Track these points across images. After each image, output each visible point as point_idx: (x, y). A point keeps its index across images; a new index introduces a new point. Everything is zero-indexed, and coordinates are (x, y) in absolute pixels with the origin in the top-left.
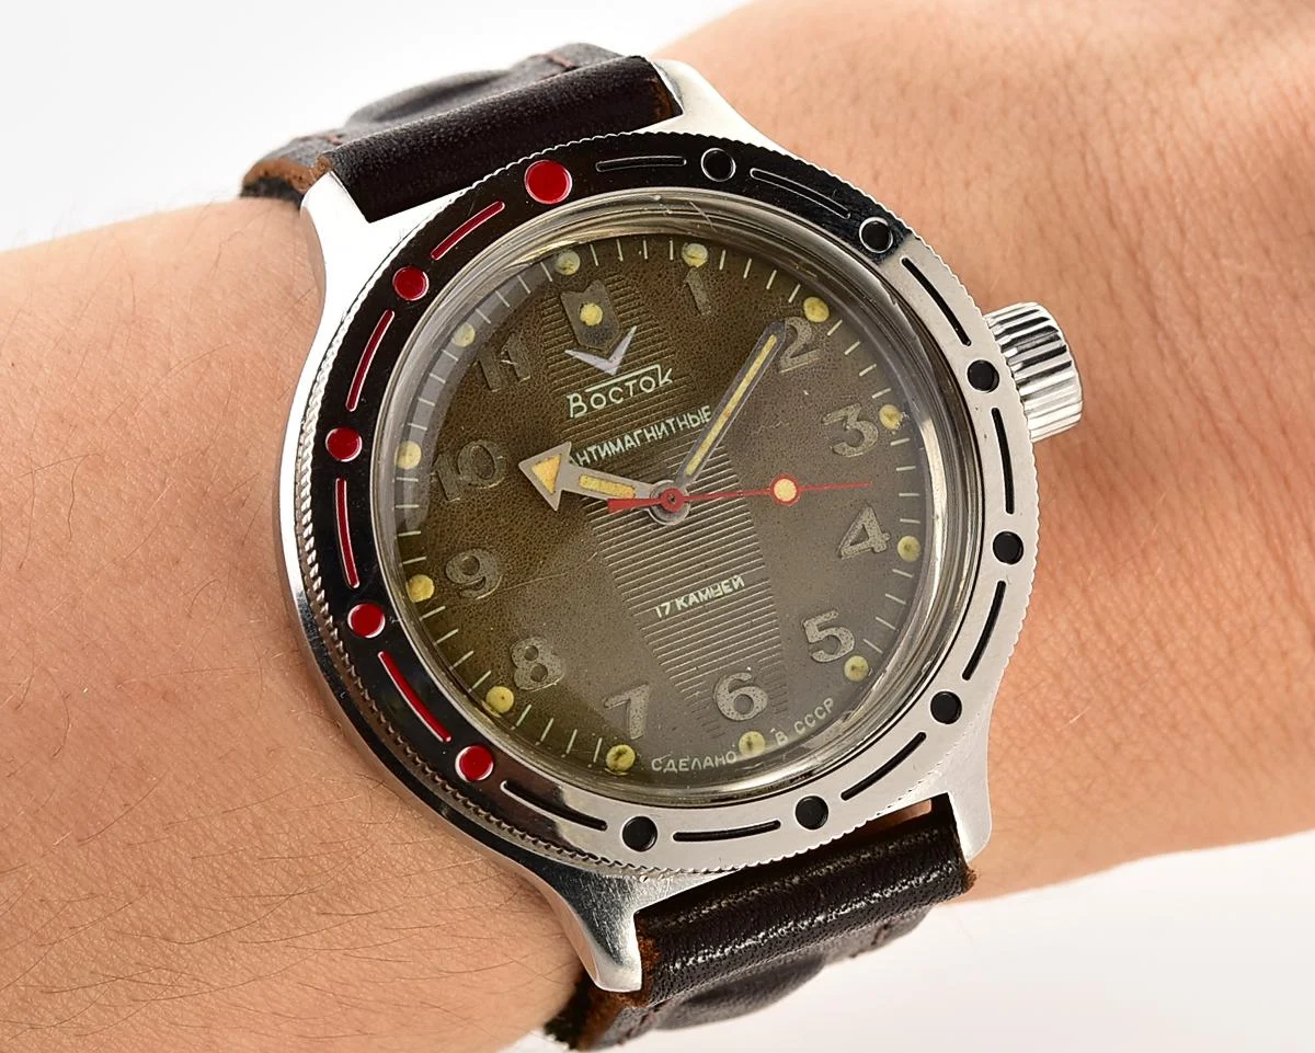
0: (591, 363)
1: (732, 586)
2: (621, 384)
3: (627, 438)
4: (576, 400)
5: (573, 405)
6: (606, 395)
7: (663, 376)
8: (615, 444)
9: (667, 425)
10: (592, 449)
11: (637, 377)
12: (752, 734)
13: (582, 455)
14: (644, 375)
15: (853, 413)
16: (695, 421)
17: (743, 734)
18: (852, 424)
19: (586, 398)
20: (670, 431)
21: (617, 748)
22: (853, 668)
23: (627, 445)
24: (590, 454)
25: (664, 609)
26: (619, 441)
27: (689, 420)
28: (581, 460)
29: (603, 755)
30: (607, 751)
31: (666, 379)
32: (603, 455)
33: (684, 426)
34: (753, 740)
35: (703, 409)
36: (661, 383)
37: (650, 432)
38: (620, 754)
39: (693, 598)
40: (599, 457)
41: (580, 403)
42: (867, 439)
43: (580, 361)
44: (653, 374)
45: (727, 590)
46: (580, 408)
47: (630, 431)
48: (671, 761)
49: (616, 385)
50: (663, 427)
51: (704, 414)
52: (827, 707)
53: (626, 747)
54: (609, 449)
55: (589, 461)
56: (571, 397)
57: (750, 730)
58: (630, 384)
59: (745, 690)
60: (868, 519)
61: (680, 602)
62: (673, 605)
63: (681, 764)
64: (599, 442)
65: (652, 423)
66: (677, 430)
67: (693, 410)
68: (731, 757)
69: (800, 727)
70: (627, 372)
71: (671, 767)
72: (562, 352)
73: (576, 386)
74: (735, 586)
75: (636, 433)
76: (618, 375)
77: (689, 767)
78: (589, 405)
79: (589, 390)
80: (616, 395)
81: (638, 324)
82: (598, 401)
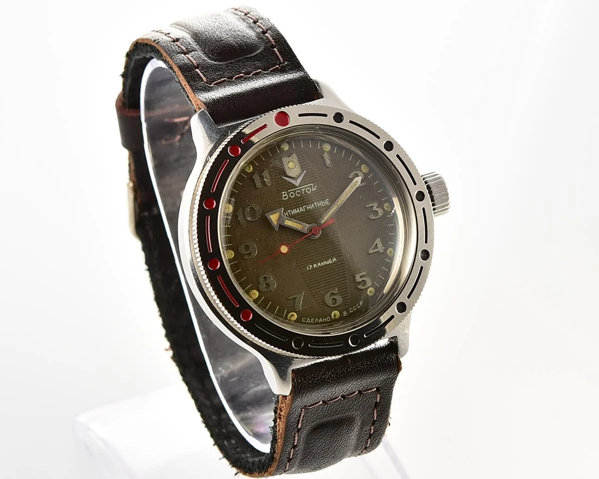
0: (291, 182)
1: (332, 261)
2: (300, 190)
3: (301, 208)
4: (285, 194)
5: (284, 196)
6: (295, 193)
7: (314, 188)
8: (297, 210)
9: (314, 205)
10: (289, 211)
11: (305, 187)
12: (336, 311)
13: (286, 213)
14: (307, 187)
15: (375, 205)
16: (323, 204)
17: (333, 311)
18: (375, 208)
19: (288, 193)
20: (315, 207)
21: (291, 314)
22: (370, 291)
23: (301, 211)
24: (288, 212)
25: (309, 268)
28: (285, 215)
29: (287, 315)
30: (288, 314)
31: (315, 189)
32: (293, 213)
33: (320, 206)
34: (336, 313)
35: (326, 200)
37: (308, 206)
38: (292, 315)
39: (319, 264)
40: (291, 214)
41: (286, 195)
42: (379, 214)
43: (287, 181)
44: (311, 187)
46: (286, 197)
47: (302, 206)
48: (309, 319)
49: (298, 190)
51: (327, 202)
52: (361, 304)
53: (294, 313)
54: (295, 211)
55: (288, 215)
56: (283, 193)
58: (303, 190)
59: (334, 297)
60: (378, 241)
61: (315, 265)
62: (313, 267)
63: (312, 320)
64: (292, 209)
65: (309, 204)
66: (318, 206)
67: (323, 200)
68: (328, 319)
69: (351, 310)
70: (302, 186)
71: (308, 321)
72: (281, 177)
73: (285, 189)
74: (334, 261)
75: (304, 207)
76: (299, 186)
77: (314, 321)
78: (289, 196)
79: (289, 191)
80: (298, 193)
81: (307, 170)
82: (292, 195)
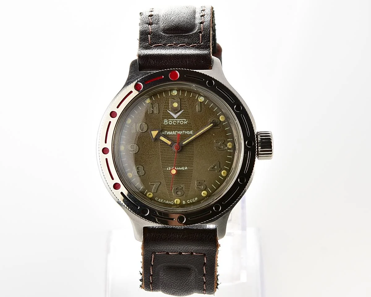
0: (172, 115)
1: (184, 169)
3: (174, 132)
4: (166, 121)
5: (165, 122)
6: (173, 122)
7: (186, 122)
9: (183, 132)
10: (166, 132)
11: (180, 120)
12: (178, 199)
13: (163, 132)
14: (182, 120)
15: (222, 142)
16: (189, 133)
17: (176, 199)
19: (168, 121)
20: (183, 133)
22: (204, 193)
23: (173, 133)
24: (165, 132)
25: (169, 169)
26: (172, 132)
27: (188, 132)
28: (163, 133)
29: (146, 193)
31: (186, 123)
32: (167, 134)
33: (186, 133)
34: (178, 201)
35: (192, 131)
36: (185, 123)
37: (179, 132)
38: (150, 194)
41: (167, 122)
43: (170, 114)
44: (184, 121)
45: (183, 169)
46: (166, 123)
47: (175, 131)
48: (160, 199)
49: (175, 120)
50: (182, 132)
51: (191, 132)
52: (196, 200)
53: (152, 193)
54: (169, 133)
55: (164, 134)
56: (165, 120)
57: (178, 198)
58: (178, 121)
59: (179, 190)
63: (162, 200)
64: (168, 131)
65: (180, 131)
66: (185, 133)
67: (189, 130)
68: (172, 203)
69: (188, 201)
70: (178, 119)
71: (159, 200)
72: (167, 111)
73: (167, 118)
74: (185, 169)
75: (176, 131)
76: (176, 119)
77: (163, 202)
78: (168, 123)
79: (169, 120)
80: (174, 122)
81: (184, 110)
82: (170, 123)
